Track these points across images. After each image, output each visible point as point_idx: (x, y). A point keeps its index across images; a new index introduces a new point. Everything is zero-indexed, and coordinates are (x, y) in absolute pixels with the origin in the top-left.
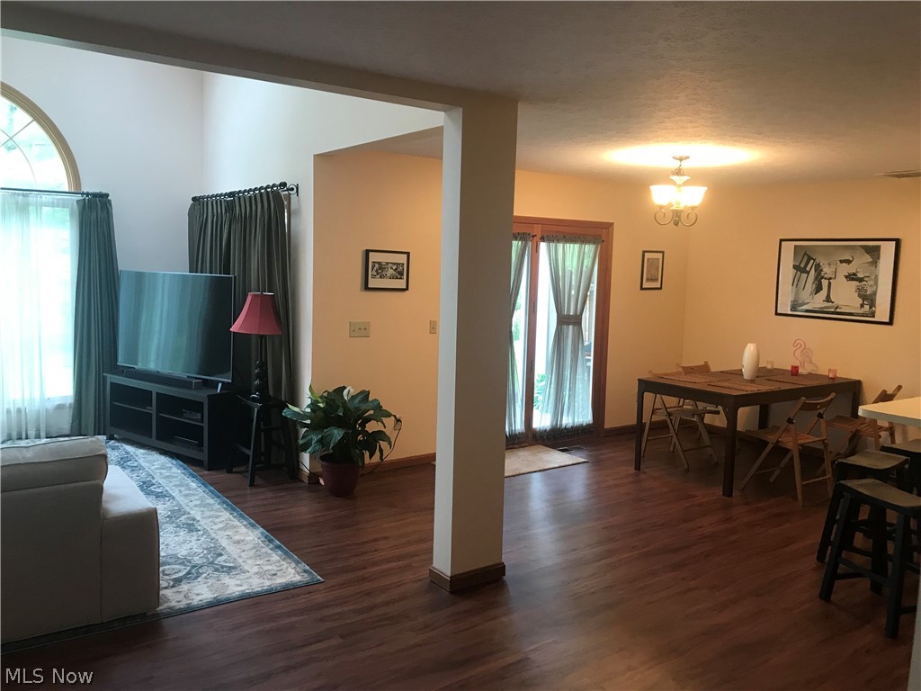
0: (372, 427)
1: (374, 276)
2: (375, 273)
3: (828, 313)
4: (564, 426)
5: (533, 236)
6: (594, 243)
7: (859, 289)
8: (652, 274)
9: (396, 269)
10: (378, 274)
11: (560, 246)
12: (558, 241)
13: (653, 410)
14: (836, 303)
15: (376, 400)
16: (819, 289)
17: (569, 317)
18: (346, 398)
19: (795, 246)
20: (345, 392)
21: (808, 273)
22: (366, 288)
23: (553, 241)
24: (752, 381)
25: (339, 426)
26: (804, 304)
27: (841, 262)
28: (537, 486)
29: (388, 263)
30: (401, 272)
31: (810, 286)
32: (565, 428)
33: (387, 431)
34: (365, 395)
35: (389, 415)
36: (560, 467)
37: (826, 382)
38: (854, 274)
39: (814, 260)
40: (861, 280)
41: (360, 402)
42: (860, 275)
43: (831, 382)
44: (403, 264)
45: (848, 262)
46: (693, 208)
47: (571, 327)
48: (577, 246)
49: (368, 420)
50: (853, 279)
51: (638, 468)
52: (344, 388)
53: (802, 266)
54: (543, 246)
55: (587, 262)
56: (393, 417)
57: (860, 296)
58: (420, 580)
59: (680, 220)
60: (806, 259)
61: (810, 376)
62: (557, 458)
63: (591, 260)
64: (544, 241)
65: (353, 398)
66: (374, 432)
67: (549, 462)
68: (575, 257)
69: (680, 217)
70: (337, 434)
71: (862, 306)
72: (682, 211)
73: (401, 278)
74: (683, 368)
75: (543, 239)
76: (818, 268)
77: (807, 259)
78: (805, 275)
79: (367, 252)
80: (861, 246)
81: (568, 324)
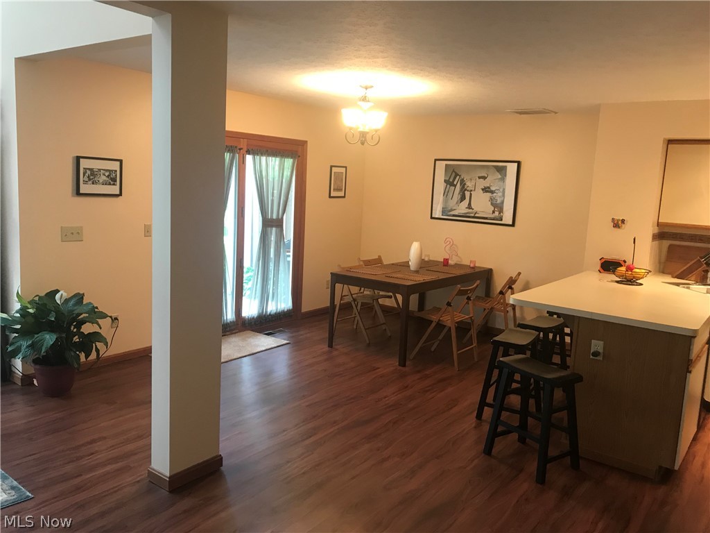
0: (87, 328)
1: (85, 182)
2: (87, 180)
3: (469, 217)
4: (268, 313)
5: (240, 149)
6: (292, 158)
7: (491, 199)
8: (338, 185)
9: (108, 176)
10: (90, 180)
11: (263, 159)
12: (262, 155)
13: (342, 297)
14: (475, 209)
15: (90, 303)
16: (463, 198)
17: (272, 220)
18: (59, 302)
19: (446, 165)
20: (58, 297)
21: (455, 186)
22: (78, 193)
23: (258, 155)
24: (417, 272)
25: (52, 331)
26: (452, 210)
27: (480, 178)
28: (247, 370)
29: (100, 170)
30: (114, 178)
31: (457, 196)
32: (270, 314)
33: (103, 332)
34: (79, 298)
35: (104, 316)
36: (266, 350)
37: (469, 271)
38: (489, 188)
39: (460, 176)
40: (492, 192)
41: (74, 305)
42: (493, 189)
43: (472, 271)
44: (116, 171)
45: (484, 178)
46: (376, 131)
47: (274, 229)
48: (278, 159)
49: (83, 322)
50: (487, 192)
51: (330, 346)
52: (57, 291)
53: (451, 180)
54: (249, 158)
55: (287, 173)
56: (109, 319)
57: (492, 204)
58: (138, 481)
59: (366, 140)
60: (454, 174)
61: (457, 266)
62: (264, 342)
63: (290, 170)
64: (249, 154)
65: (67, 301)
66: (90, 333)
67: (258, 346)
68: (276, 169)
69: (365, 137)
70: (49, 339)
71: (493, 212)
72: (368, 133)
73: (114, 184)
74: (364, 261)
75: (248, 152)
76: (463, 183)
77: (455, 176)
78: (453, 188)
79: (78, 159)
80: (493, 166)
81: (272, 226)
